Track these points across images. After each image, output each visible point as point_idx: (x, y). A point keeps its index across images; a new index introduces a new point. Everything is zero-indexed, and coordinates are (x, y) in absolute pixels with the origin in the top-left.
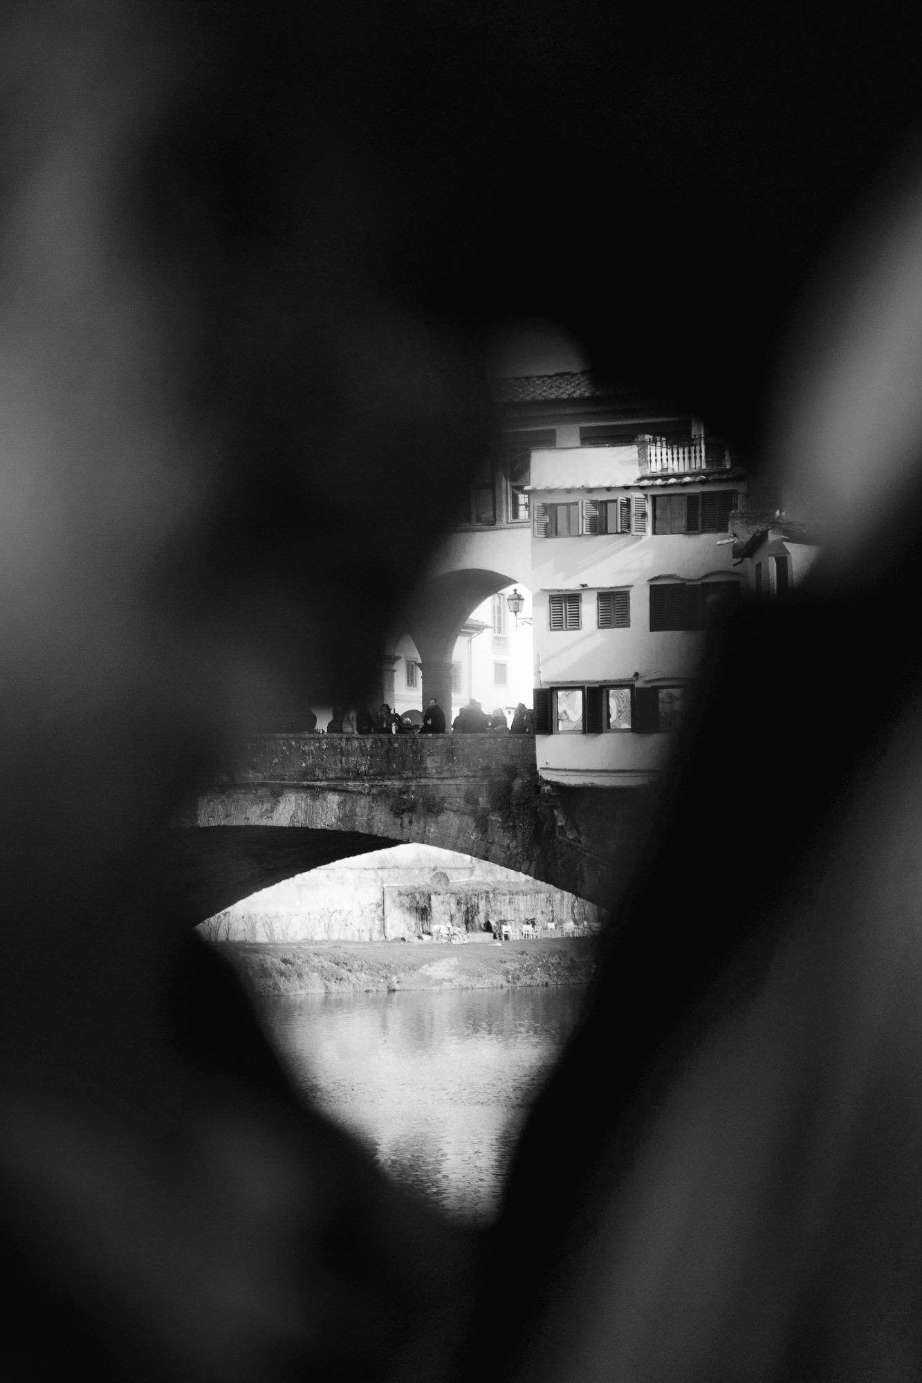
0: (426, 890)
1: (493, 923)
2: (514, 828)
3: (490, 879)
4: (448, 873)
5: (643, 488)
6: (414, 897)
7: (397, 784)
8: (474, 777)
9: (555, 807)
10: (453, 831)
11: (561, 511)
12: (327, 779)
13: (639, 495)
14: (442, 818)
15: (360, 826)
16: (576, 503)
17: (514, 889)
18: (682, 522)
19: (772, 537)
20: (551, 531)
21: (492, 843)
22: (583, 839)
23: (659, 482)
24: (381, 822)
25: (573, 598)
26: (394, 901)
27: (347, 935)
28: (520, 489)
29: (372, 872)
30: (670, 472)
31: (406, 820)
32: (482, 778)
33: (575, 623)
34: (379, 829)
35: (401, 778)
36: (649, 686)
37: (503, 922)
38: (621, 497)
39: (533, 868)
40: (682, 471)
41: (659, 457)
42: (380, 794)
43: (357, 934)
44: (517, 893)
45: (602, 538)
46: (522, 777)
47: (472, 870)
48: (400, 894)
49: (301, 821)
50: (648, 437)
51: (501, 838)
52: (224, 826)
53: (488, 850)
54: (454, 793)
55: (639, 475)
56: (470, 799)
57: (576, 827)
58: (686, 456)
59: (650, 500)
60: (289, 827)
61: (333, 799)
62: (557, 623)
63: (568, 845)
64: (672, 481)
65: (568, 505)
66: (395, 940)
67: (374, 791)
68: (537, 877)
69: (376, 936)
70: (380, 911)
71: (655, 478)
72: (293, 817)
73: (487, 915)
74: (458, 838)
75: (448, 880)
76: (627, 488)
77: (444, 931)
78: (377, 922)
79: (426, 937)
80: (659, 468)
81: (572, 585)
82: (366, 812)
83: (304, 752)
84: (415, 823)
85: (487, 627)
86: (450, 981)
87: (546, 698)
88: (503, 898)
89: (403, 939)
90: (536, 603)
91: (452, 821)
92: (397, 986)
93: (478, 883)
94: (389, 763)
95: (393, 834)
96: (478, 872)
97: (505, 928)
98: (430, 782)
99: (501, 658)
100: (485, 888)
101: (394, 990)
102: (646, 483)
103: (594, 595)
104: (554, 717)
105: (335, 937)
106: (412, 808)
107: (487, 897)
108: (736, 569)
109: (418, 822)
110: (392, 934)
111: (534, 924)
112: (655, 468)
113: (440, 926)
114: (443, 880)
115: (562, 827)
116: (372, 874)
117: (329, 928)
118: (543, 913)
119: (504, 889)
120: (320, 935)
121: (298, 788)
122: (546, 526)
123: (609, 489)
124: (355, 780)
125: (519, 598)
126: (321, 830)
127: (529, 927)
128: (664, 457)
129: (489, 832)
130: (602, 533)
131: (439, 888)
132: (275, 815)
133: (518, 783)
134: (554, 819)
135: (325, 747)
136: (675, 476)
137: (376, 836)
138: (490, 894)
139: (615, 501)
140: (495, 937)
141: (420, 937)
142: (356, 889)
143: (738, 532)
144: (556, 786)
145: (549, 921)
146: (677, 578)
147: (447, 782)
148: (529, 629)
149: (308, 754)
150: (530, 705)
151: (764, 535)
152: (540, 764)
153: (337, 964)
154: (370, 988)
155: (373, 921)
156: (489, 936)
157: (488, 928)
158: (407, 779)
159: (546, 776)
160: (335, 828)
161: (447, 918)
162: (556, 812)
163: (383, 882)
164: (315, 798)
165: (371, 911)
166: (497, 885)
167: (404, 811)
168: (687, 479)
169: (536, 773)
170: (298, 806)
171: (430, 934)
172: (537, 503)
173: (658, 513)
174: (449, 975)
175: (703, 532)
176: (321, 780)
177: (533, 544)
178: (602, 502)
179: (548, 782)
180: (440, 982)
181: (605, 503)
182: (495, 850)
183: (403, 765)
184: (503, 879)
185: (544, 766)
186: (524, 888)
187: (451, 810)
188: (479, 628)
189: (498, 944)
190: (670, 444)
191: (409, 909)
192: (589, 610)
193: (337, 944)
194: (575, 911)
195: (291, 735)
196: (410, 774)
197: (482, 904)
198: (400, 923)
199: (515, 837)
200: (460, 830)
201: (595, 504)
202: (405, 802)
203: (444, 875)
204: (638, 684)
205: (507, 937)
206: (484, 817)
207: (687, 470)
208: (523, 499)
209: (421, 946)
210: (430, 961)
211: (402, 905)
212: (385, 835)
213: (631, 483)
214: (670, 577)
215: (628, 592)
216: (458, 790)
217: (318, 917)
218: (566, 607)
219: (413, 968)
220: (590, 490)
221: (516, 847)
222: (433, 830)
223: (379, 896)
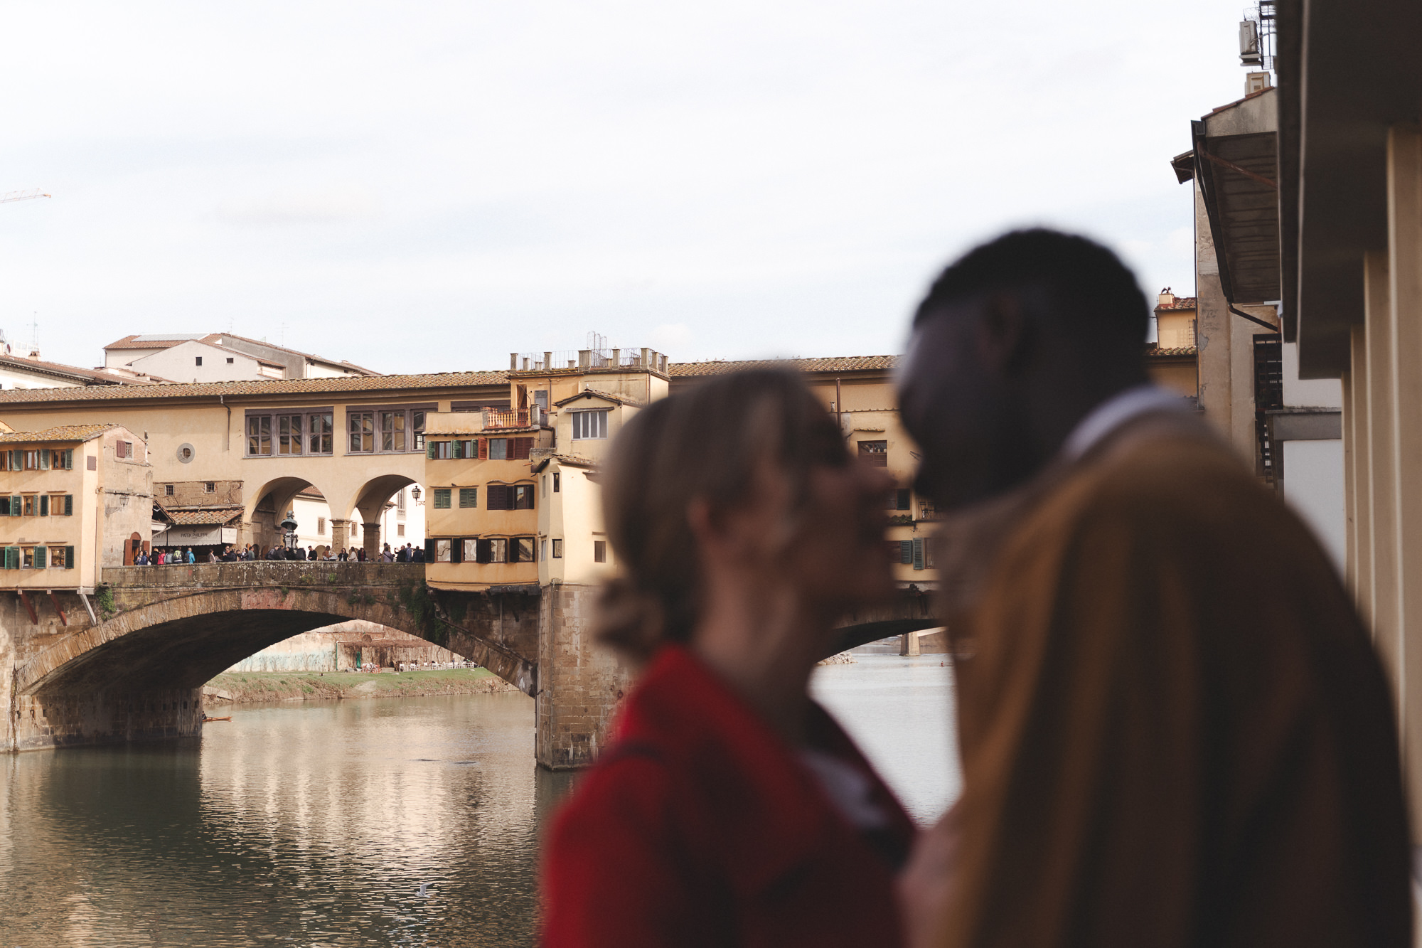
0: (359, 644)
1: (395, 663)
2: (413, 612)
3: (394, 639)
4: (371, 636)
5: (485, 435)
6: (353, 648)
7: (351, 588)
8: (392, 585)
9: (435, 602)
10: (380, 614)
11: (442, 445)
12: (313, 585)
13: (483, 438)
14: (374, 607)
15: (330, 610)
16: (450, 442)
17: (406, 644)
18: (504, 453)
19: (553, 462)
20: (435, 455)
21: (401, 620)
22: (449, 619)
23: (493, 432)
24: (342, 608)
25: (447, 492)
26: (342, 650)
27: (317, 668)
28: (420, 433)
29: (330, 635)
30: (499, 427)
31: (355, 607)
32: (397, 585)
33: (448, 505)
34: (340, 612)
35: (353, 585)
36: (486, 538)
37: (401, 662)
38: (473, 439)
39: (422, 634)
40: (505, 426)
41: (494, 419)
42: (341, 594)
43: (321, 668)
44: (408, 647)
45: (462, 460)
46: (417, 585)
47: (384, 635)
48: (345, 647)
49: (298, 607)
50: (488, 408)
51: (405, 617)
52: (256, 609)
53: (398, 624)
54: (381, 593)
55: (483, 428)
56: (390, 596)
57: (446, 612)
58: (508, 419)
59: (488, 441)
60: (292, 611)
61: (315, 595)
62: (438, 505)
63: (442, 621)
64: (500, 431)
65: (445, 442)
66: (342, 671)
67: (338, 592)
68: (424, 639)
69: (332, 669)
70: (334, 656)
71: (491, 430)
72: (293, 605)
73: (391, 658)
74: (383, 617)
75: (371, 640)
76: (476, 435)
77: (368, 666)
78: (333, 662)
79: (359, 670)
80: (494, 424)
81: (447, 484)
82: (334, 603)
83: (301, 570)
84: (360, 609)
85: (395, 505)
86: (371, 693)
87: (431, 543)
88: (400, 649)
89: (346, 671)
90: (427, 495)
91: (379, 608)
92: (343, 696)
93: (387, 641)
94: (347, 577)
95: (348, 614)
96: (387, 635)
97: (401, 665)
98: (368, 587)
99: (401, 522)
100: (391, 644)
101: (341, 698)
102: (486, 432)
103: (458, 490)
104: (436, 554)
105: (310, 669)
106: (359, 601)
107: (392, 649)
108: (532, 479)
109: (362, 608)
110: (340, 668)
111: (416, 663)
112: (492, 424)
113: (367, 664)
114: (369, 639)
115: (438, 612)
116: (330, 636)
117: (306, 665)
118: (421, 657)
119: (401, 644)
120: (302, 668)
121: (296, 589)
122: (433, 453)
123: (467, 435)
124: (328, 585)
125: (419, 491)
126: (309, 612)
127: (414, 665)
128: (496, 419)
129: (400, 614)
130: (463, 458)
131: (366, 643)
132: (284, 604)
133: (415, 589)
134: (434, 608)
135: (312, 568)
136: (502, 429)
137: (339, 616)
138: (394, 647)
139: (470, 441)
140: (395, 670)
141: (356, 670)
142: (322, 643)
143: (534, 459)
144: (436, 591)
145: (424, 662)
146: (502, 482)
147: (378, 587)
148: (423, 508)
149: (303, 571)
150: (422, 547)
151: (548, 461)
152: (428, 578)
153: (311, 684)
154: (328, 697)
155: (331, 661)
156: (392, 669)
157: (392, 665)
158: (356, 585)
159: (431, 585)
160: (317, 611)
161: (370, 659)
162: (435, 604)
163: (336, 640)
164: (306, 595)
165: (330, 656)
166: (397, 643)
167: (354, 603)
168: (508, 431)
169: (425, 583)
170: (297, 599)
171: (361, 668)
172: (428, 441)
173: (492, 448)
174: (371, 690)
175: (515, 459)
176: (310, 585)
177: (426, 462)
178: (463, 441)
179: (431, 588)
180: (366, 694)
181: (465, 442)
182: (403, 624)
183: (354, 578)
184: (401, 639)
185: (430, 579)
186: (411, 644)
187: (379, 602)
188: (391, 506)
189: (397, 673)
190: (499, 413)
191: (350, 655)
192: (455, 497)
193: (311, 673)
194: (439, 656)
195: (294, 561)
196: (358, 583)
197: (389, 653)
198: (344, 662)
199: (413, 617)
200: (384, 613)
201: (459, 442)
202: (355, 597)
203: (369, 637)
204: (480, 538)
205: (402, 670)
206: (397, 606)
207: (508, 426)
208: (419, 438)
209: (356, 674)
210: (361, 682)
211: (346, 653)
212: (344, 615)
213: (479, 432)
214: (498, 482)
215: (476, 489)
216: (383, 592)
217: (300, 659)
218: (443, 497)
219: (352, 686)
220: (457, 435)
221: (414, 622)
222: (369, 613)
223: (334, 647)
